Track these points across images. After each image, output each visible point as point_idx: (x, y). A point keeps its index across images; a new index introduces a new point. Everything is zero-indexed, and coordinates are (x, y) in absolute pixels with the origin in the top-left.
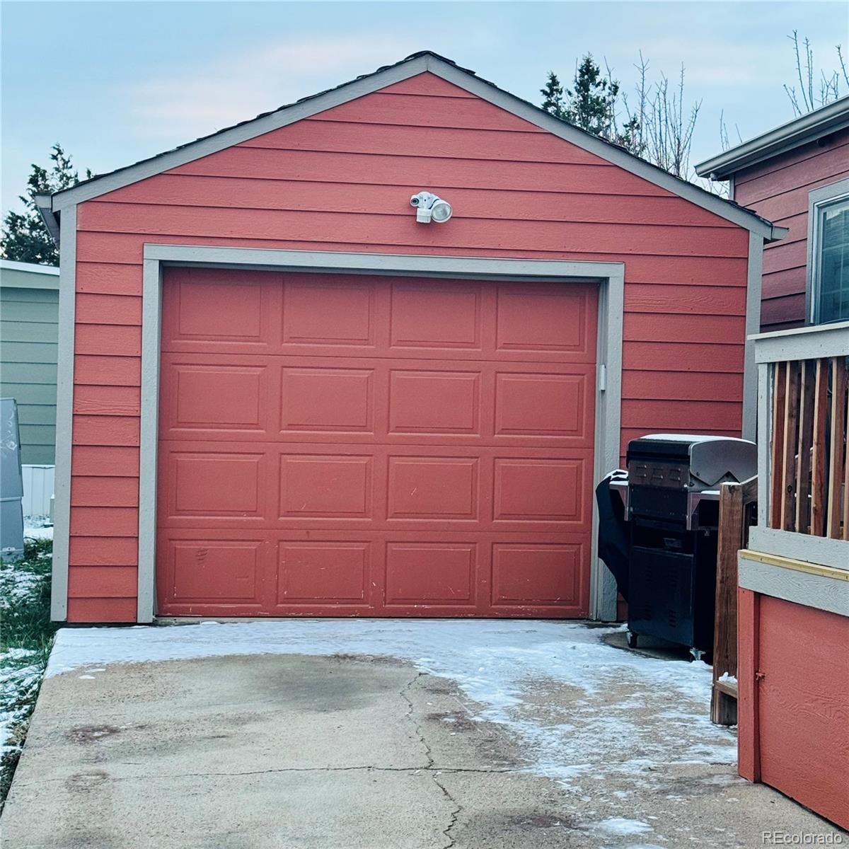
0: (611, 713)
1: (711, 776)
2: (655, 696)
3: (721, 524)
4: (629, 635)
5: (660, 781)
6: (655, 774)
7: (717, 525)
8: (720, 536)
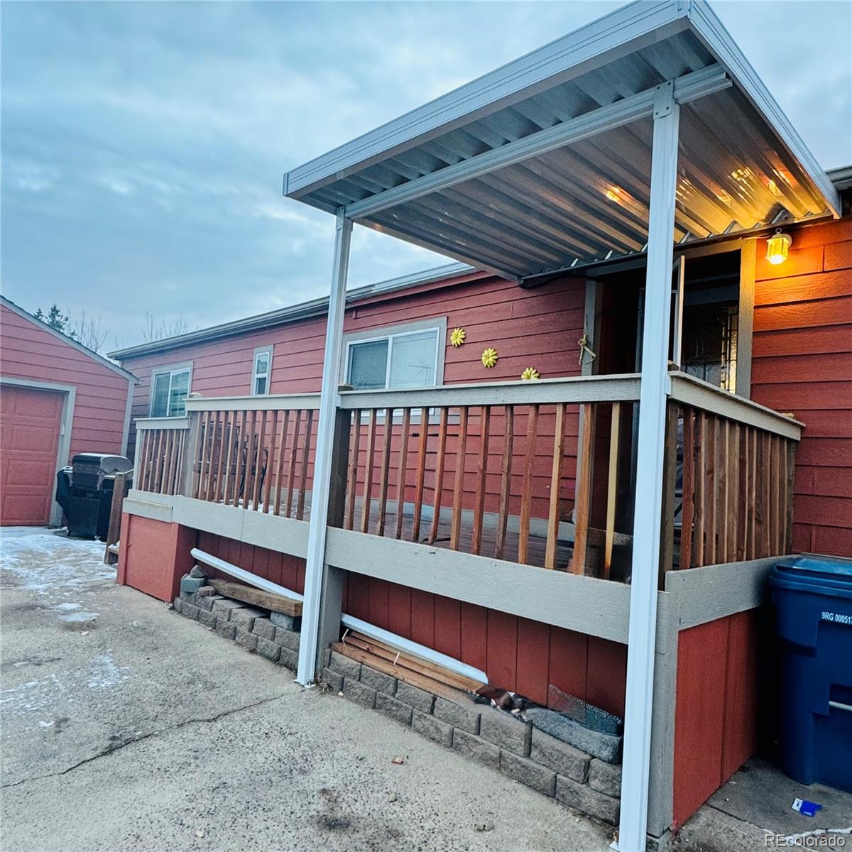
0: (61, 562)
1: (105, 584)
2: (79, 554)
3: (115, 487)
4: (68, 531)
5: (84, 587)
6: (81, 585)
7: (113, 488)
8: (114, 493)
